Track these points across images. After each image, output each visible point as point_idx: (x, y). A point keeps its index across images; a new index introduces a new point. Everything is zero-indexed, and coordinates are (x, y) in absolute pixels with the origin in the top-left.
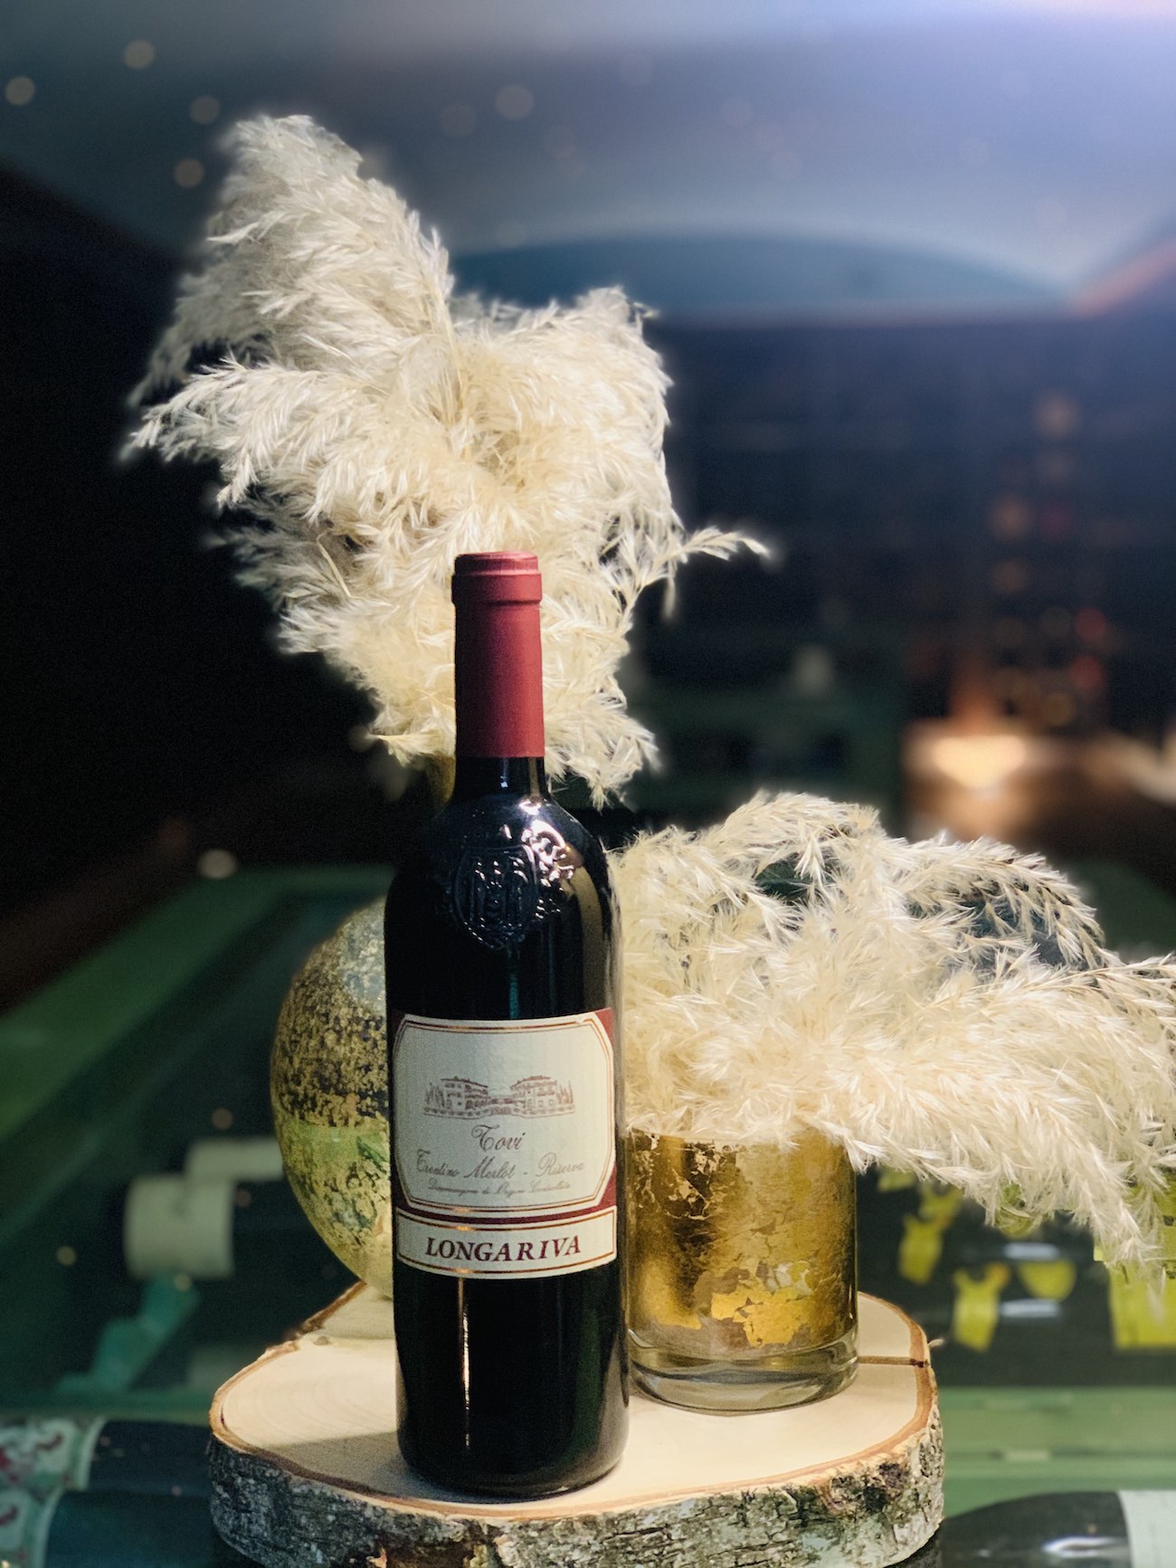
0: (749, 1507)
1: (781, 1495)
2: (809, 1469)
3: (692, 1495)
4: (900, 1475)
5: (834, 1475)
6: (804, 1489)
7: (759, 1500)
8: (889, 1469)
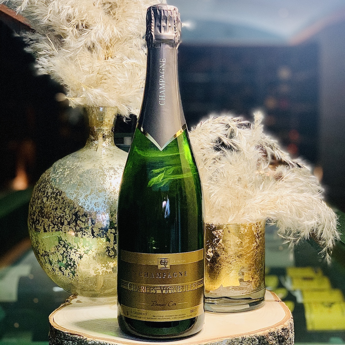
1: (254, 338)
2: (261, 330)
3: (226, 338)
4: (288, 331)
5: (269, 332)
6: (261, 336)
7: (247, 340)
8: (285, 330)
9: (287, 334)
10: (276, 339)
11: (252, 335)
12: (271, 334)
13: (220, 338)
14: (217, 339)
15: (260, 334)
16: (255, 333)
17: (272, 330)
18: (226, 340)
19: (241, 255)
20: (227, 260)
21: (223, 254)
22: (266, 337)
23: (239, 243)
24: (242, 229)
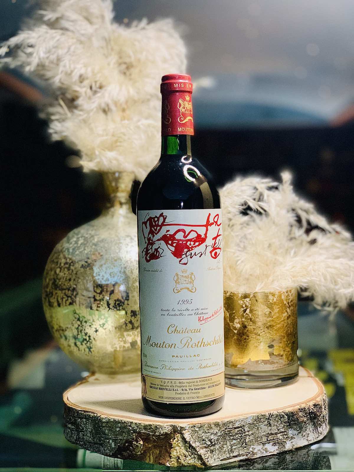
0: (271, 419)
1: (282, 414)
2: (290, 406)
3: (251, 415)
4: (320, 408)
5: (299, 407)
6: (290, 412)
7: (274, 416)
8: (317, 405)
9: (320, 411)
10: (307, 416)
11: (281, 411)
12: (301, 410)
13: (244, 415)
14: (242, 415)
15: (289, 410)
16: (284, 409)
17: (303, 406)
18: (252, 416)
19: (270, 326)
20: (255, 331)
21: (250, 325)
22: (296, 413)
23: (267, 313)
24: (271, 297)
